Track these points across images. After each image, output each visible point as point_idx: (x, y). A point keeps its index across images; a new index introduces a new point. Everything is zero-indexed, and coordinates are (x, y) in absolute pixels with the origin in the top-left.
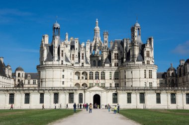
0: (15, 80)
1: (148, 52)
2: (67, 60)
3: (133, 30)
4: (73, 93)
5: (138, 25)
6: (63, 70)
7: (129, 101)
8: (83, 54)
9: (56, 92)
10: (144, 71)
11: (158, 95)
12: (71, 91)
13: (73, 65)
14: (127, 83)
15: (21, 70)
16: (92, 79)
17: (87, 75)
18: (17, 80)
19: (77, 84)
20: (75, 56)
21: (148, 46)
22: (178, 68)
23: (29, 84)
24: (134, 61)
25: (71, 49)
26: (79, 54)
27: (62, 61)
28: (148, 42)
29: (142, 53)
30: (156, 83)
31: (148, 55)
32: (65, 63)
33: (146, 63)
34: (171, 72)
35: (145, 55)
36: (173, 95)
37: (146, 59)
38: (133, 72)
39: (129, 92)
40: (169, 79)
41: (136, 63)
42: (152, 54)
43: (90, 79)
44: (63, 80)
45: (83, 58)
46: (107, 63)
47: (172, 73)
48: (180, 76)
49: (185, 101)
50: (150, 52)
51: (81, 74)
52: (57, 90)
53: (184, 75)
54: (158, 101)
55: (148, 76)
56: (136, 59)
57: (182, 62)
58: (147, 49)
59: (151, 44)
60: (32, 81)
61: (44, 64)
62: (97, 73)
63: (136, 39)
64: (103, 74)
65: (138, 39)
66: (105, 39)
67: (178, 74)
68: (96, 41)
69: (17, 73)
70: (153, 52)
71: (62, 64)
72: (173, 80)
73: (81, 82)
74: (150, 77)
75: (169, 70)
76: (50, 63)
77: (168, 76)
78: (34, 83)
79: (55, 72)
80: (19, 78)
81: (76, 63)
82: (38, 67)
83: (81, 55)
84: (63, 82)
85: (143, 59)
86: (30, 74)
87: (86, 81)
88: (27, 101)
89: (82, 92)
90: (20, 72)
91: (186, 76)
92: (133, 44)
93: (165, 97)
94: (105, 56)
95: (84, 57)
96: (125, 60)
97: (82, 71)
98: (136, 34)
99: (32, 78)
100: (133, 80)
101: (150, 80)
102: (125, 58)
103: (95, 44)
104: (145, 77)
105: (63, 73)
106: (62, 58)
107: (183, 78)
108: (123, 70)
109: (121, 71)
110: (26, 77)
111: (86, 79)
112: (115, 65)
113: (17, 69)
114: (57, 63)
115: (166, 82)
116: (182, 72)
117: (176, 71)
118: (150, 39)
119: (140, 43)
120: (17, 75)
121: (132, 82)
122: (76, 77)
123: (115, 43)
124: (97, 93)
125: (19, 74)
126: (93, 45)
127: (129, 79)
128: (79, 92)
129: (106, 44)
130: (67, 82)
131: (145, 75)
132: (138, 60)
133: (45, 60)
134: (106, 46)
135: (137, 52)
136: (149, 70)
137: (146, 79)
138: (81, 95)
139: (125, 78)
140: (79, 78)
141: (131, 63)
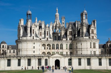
1: (93, 30)
2: (36, 36)
3: (82, 15)
4: (41, 59)
5: (85, 11)
6: (34, 43)
8: (47, 32)
9: (29, 58)
10: (90, 44)
11: (100, 60)
12: (39, 58)
13: (41, 39)
14: (78, 52)
15: (5, 43)
16: (54, 49)
17: (50, 46)
18: (2, 50)
19: (44, 53)
20: (42, 33)
21: (93, 26)
23: (10, 52)
24: (82, 36)
25: (39, 28)
26: (45, 32)
27: (33, 37)
28: (93, 24)
29: (88, 31)
30: (98, 51)
31: (93, 32)
32: (35, 38)
33: (91, 38)
34: (109, 44)
35: (91, 32)
37: (91, 35)
38: (82, 44)
39: (79, 57)
40: (107, 48)
41: (84, 38)
42: (95, 32)
44: (34, 50)
45: (47, 35)
46: (64, 38)
50: (94, 31)
51: (46, 45)
52: (30, 57)
54: (100, 64)
56: (84, 35)
58: (92, 28)
59: (94, 24)
60: (12, 51)
61: (21, 39)
62: (57, 45)
63: (84, 21)
64: (62, 45)
65: (85, 21)
66: (63, 22)
68: (56, 23)
70: (96, 30)
71: (33, 39)
72: (110, 49)
73: (46, 51)
74: (94, 47)
75: (107, 42)
76: (24, 38)
77: (106, 46)
78: (14, 52)
79: (28, 44)
81: (43, 38)
82: (17, 41)
84: (34, 51)
85: (89, 35)
87: (50, 50)
89: (47, 58)
92: (82, 25)
94: (63, 33)
95: (49, 34)
96: (76, 36)
98: (84, 18)
99: (12, 49)
100: (82, 49)
101: (94, 50)
103: (56, 25)
104: (91, 48)
105: (34, 45)
106: (33, 35)
108: (76, 43)
109: (74, 43)
110: (8, 48)
111: (50, 49)
112: (70, 40)
113: (2, 43)
114: (30, 38)
115: (105, 51)
118: (94, 21)
119: (87, 24)
121: (82, 50)
122: (43, 48)
123: (69, 24)
124: (58, 58)
125: (3, 46)
126: (54, 26)
127: (79, 49)
128: (45, 58)
129: (63, 25)
130: (37, 51)
131: (91, 46)
132: (85, 36)
133: (21, 36)
134: (63, 27)
135: (85, 30)
136: (94, 43)
137: (91, 49)
138: (46, 60)
139: (77, 48)
140: (45, 48)
141: (81, 38)
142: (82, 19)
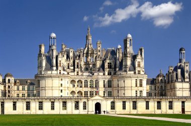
0: (5, 87)
1: (139, 62)
2: (64, 70)
3: (125, 41)
5: (130, 36)
6: (62, 79)
8: (78, 63)
9: (64, 100)
10: (135, 81)
13: (68, 74)
14: (120, 91)
16: (87, 87)
17: (82, 83)
18: (7, 87)
19: (73, 92)
20: (70, 65)
21: (139, 56)
22: (166, 74)
23: (22, 91)
24: (126, 71)
25: (67, 59)
26: (74, 62)
27: (60, 71)
28: (139, 54)
29: (133, 64)
31: (139, 66)
32: (62, 72)
33: (137, 73)
34: (160, 78)
35: (137, 66)
37: (137, 69)
38: (126, 81)
39: (124, 100)
40: (158, 85)
41: (128, 73)
42: (142, 64)
43: (85, 87)
44: (61, 88)
45: (77, 67)
46: (101, 72)
47: (161, 80)
48: (168, 83)
51: (77, 82)
53: (172, 82)
54: (147, 107)
55: (138, 85)
56: (128, 69)
57: (170, 68)
58: (138, 59)
59: (141, 54)
60: (21, 87)
61: (43, 73)
62: (92, 81)
63: (128, 50)
64: (97, 82)
65: (130, 50)
66: (99, 48)
67: (167, 81)
69: (7, 79)
70: (143, 62)
71: (60, 73)
72: (162, 86)
73: (77, 89)
74: (141, 85)
75: (158, 76)
76: (49, 72)
77: (157, 82)
79: (54, 81)
80: (9, 85)
81: (71, 72)
83: (76, 64)
84: (62, 90)
85: (135, 69)
87: (81, 89)
90: (10, 78)
91: (173, 84)
92: (125, 55)
94: (99, 64)
95: (79, 66)
96: (117, 69)
97: (78, 80)
98: (128, 46)
100: (126, 88)
101: (141, 89)
102: (116, 67)
104: (136, 86)
105: (61, 82)
106: (60, 68)
107: (171, 85)
108: (116, 79)
109: (114, 80)
111: (81, 87)
112: (108, 74)
114: (56, 72)
115: (155, 88)
116: (170, 80)
117: (165, 77)
118: (141, 50)
119: (132, 54)
120: (7, 81)
121: (124, 90)
123: (107, 52)
125: (9, 80)
127: (122, 87)
128: (83, 100)
129: (99, 53)
130: (65, 90)
131: (136, 84)
132: (130, 70)
133: (43, 69)
134: (99, 56)
135: (129, 62)
136: (140, 80)
137: (137, 88)
139: (118, 86)
140: (74, 86)
141: (124, 73)
142: (126, 47)
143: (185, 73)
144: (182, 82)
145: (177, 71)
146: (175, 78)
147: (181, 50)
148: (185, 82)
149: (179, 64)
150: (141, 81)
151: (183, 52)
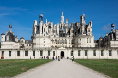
0: (20, 44)
2: (47, 34)
3: (81, 18)
4: (50, 51)
5: (84, 15)
7: (79, 55)
10: (87, 39)
11: (94, 51)
14: (78, 45)
15: (23, 38)
16: (60, 43)
17: (57, 41)
18: (21, 44)
19: (52, 46)
20: (51, 31)
21: (89, 26)
22: (105, 37)
23: (27, 46)
24: (82, 34)
25: (49, 28)
26: (53, 30)
28: (89, 24)
29: (86, 30)
30: (93, 45)
31: (89, 31)
32: (46, 35)
33: (88, 35)
34: (101, 40)
35: (88, 31)
36: (102, 51)
37: (88, 33)
38: (81, 40)
39: (79, 50)
40: (100, 43)
41: (83, 35)
42: (91, 30)
43: (59, 43)
44: (45, 44)
45: (55, 33)
46: (68, 35)
47: (102, 40)
48: (106, 41)
49: (108, 54)
50: (90, 29)
51: (54, 41)
52: (42, 49)
54: (95, 55)
55: (89, 42)
56: (83, 33)
57: (107, 34)
61: (35, 35)
62: (63, 40)
64: (66, 40)
65: (84, 22)
66: (67, 22)
69: (21, 40)
70: (92, 29)
71: (44, 35)
72: (102, 44)
73: (54, 45)
74: (90, 42)
75: (100, 38)
76: (38, 35)
77: (99, 41)
78: (30, 46)
79: (40, 40)
80: (22, 43)
81: (52, 35)
82: (32, 37)
83: (54, 31)
84: (45, 45)
86: (28, 41)
88: (26, 55)
89: (55, 50)
91: (109, 42)
92: (81, 25)
93: (98, 53)
94: (67, 31)
96: (77, 33)
97: (55, 39)
98: (83, 20)
99: (28, 43)
101: (90, 44)
102: (77, 32)
103: (62, 25)
104: (88, 42)
105: (45, 40)
106: (44, 33)
107: (107, 43)
108: (76, 39)
110: (26, 42)
111: (57, 43)
112: (72, 36)
113: (21, 38)
114: (42, 35)
115: (98, 45)
116: (107, 40)
118: (90, 22)
119: (85, 25)
120: (21, 41)
121: (81, 45)
122: (52, 42)
123: (72, 24)
124: (63, 51)
125: (22, 41)
126: (60, 26)
127: (79, 43)
128: (53, 50)
130: (47, 45)
131: (88, 41)
132: (84, 34)
133: (35, 33)
134: (67, 26)
135: (83, 29)
137: (88, 43)
138: (54, 52)
139: (77, 43)
140: (53, 43)
141: (80, 35)
142: (81, 21)
143: (116, 36)
144: (114, 40)
145: (111, 35)
146: (110, 39)
147: (112, 25)
148: (116, 41)
149: (112, 31)
150: (90, 39)
151: (113, 26)
